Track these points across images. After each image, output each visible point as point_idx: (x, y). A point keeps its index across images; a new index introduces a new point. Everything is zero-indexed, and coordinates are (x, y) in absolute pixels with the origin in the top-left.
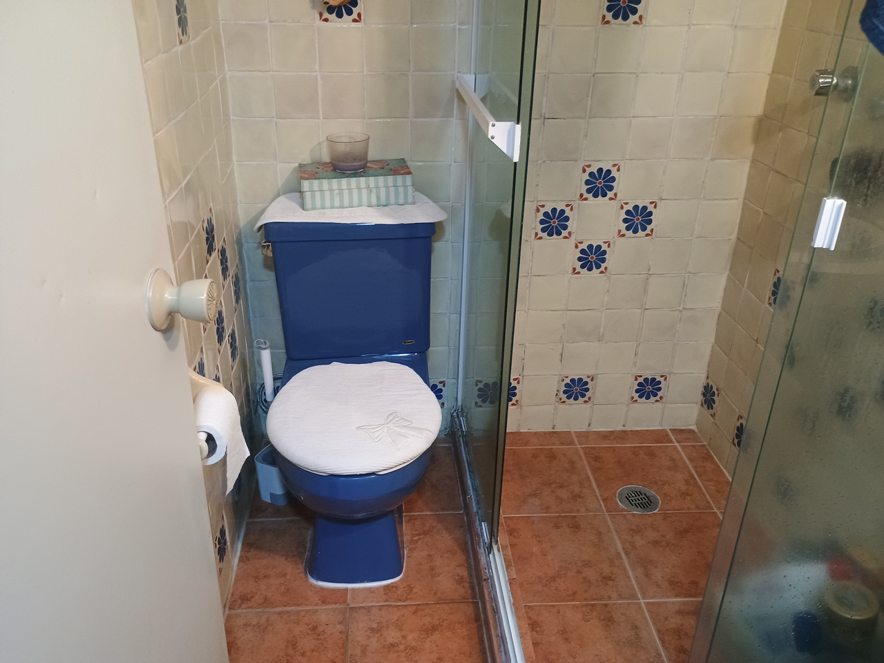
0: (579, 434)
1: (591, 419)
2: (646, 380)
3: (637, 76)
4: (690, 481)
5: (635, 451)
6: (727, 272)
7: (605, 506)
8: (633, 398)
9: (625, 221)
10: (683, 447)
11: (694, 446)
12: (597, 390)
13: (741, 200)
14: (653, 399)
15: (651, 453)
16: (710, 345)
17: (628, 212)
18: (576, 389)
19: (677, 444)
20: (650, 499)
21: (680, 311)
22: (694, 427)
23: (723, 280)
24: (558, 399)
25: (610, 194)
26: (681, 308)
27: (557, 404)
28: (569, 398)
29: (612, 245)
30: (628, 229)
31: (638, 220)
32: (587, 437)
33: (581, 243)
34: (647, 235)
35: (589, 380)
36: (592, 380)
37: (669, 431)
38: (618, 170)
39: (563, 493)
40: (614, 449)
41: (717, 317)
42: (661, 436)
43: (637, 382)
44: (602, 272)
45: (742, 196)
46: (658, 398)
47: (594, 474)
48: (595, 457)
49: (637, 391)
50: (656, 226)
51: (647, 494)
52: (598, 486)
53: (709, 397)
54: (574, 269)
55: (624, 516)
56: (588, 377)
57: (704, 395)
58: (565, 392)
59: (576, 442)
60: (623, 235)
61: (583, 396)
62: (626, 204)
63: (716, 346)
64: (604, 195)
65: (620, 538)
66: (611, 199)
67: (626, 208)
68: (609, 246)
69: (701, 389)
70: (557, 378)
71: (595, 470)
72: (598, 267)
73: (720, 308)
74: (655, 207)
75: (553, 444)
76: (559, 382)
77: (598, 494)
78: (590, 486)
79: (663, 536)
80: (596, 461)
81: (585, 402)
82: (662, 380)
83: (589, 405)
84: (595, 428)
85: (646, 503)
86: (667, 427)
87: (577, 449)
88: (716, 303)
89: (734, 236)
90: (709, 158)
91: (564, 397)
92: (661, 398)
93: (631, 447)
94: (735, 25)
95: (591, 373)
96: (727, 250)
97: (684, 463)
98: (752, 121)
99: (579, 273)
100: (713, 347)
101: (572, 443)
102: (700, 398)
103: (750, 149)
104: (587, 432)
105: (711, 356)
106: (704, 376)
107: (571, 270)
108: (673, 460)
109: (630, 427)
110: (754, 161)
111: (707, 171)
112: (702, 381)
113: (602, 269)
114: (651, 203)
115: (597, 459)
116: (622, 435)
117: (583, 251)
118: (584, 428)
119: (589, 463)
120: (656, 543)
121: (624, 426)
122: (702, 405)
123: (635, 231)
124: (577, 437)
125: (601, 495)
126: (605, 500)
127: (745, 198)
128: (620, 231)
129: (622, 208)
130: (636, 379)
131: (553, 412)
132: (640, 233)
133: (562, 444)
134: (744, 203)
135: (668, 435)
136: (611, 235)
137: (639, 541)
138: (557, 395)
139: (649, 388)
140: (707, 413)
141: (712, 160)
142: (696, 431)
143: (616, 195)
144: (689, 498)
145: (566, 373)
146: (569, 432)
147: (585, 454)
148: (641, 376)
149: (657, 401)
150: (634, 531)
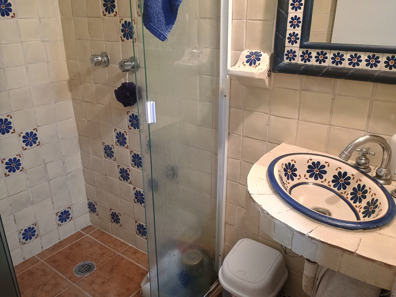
0: (39, 255)
1: (42, 245)
2: (62, 213)
3: (4, 70)
4: (101, 247)
5: (71, 248)
6: (80, 151)
7: (72, 281)
8: (58, 224)
9: (24, 142)
10: (91, 235)
11: (95, 232)
12: (40, 230)
13: (74, 118)
14: (68, 220)
15: (78, 245)
16: (84, 185)
17: (24, 137)
18: (29, 234)
19: (87, 235)
20: (90, 265)
21: (66, 175)
22: (90, 224)
23: (79, 155)
24: (21, 243)
25: (11, 131)
26: (66, 174)
27: (21, 246)
28: (26, 240)
29: (21, 156)
30: (27, 145)
31: (30, 139)
32: (44, 254)
33: (4, 159)
34: (38, 145)
35: (34, 226)
36: (35, 225)
37: (81, 231)
38: (11, 118)
39: (48, 288)
40: (60, 253)
41: (82, 172)
42: (78, 235)
43: (58, 216)
44: (21, 171)
45: (74, 116)
46: (70, 219)
47: (57, 270)
48: (53, 261)
49: (59, 220)
50: (41, 140)
51: (87, 264)
52: (63, 274)
53: (92, 207)
54: (6, 174)
55: (83, 280)
56: (33, 225)
57: (89, 208)
58: (23, 238)
59: (40, 259)
60: (26, 149)
61: (34, 235)
62: (22, 133)
63: (87, 184)
64: (8, 132)
65: (87, 291)
66: (12, 133)
67: (22, 135)
68: (20, 156)
69: (87, 206)
70: (17, 233)
71: (57, 268)
72: (18, 169)
73: (82, 167)
74: (37, 131)
75: (28, 267)
76: (18, 235)
77: (64, 277)
78: (59, 276)
79: (104, 278)
80: (55, 263)
81: (36, 238)
82: (69, 209)
83: (38, 238)
84: (45, 248)
85: (89, 268)
86: (79, 230)
87: (42, 263)
88: (80, 166)
89: (77, 134)
90: (54, 102)
91: (24, 241)
92: (71, 218)
93: (68, 247)
94: (43, 40)
95: (33, 222)
96: (76, 141)
97: (95, 241)
98: (66, 82)
99: (9, 175)
100: (85, 185)
101: (38, 261)
102: (88, 210)
103: (69, 95)
104: (42, 252)
105: (86, 190)
106: (86, 199)
107: (4, 175)
108: (90, 242)
109: (63, 238)
110: (73, 99)
111: (54, 108)
112: (87, 202)
113: (21, 169)
114: (34, 129)
115: (54, 262)
116: (61, 244)
117: (7, 164)
118: (40, 251)
119: (52, 266)
120: (103, 283)
121: (59, 239)
122: (90, 212)
123: (31, 145)
124: (39, 257)
125: (67, 277)
126: (70, 278)
127: (75, 116)
128: (23, 148)
129: (20, 136)
130: (57, 215)
131: (21, 251)
132: (34, 145)
133: (33, 264)
134: (76, 118)
135: (81, 233)
136: (19, 151)
137: (95, 287)
138: (20, 241)
139: (64, 216)
140: (94, 215)
141: (55, 103)
142: (92, 225)
143: (14, 130)
144: (105, 255)
145: (21, 228)
146: (34, 256)
147: (48, 262)
148: (59, 212)
149: (70, 220)
150: (91, 284)
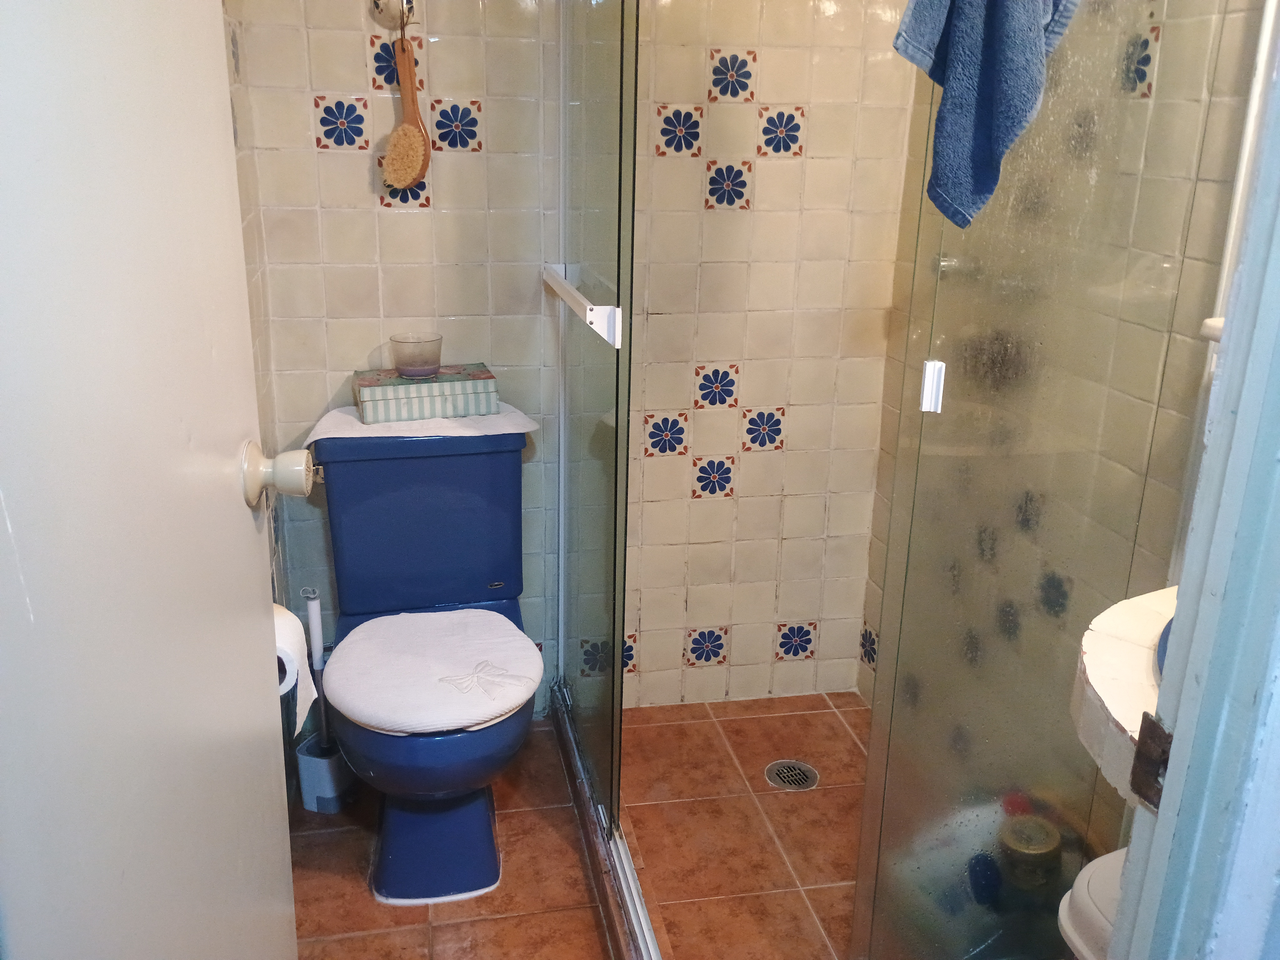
0: (715, 706)
1: (727, 685)
2: (791, 629)
3: (749, 265)
4: (854, 751)
5: (785, 721)
6: (874, 490)
7: (751, 786)
8: (777, 654)
9: (749, 431)
10: (844, 713)
11: (857, 711)
12: (732, 646)
13: (880, 403)
14: (802, 655)
15: (805, 723)
16: (864, 582)
17: (752, 421)
18: (707, 646)
19: (835, 710)
20: (807, 774)
21: (825, 540)
22: (855, 690)
23: (869, 501)
24: (686, 661)
25: (730, 400)
26: (824, 536)
27: (684, 667)
28: (698, 658)
29: (736, 462)
30: (753, 441)
31: (765, 429)
32: (725, 708)
33: (700, 459)
34: (777, 448)
35: (722, 633)
36: (726, 633)
37: (826, 697)
38: (737, 372)
39: (698, 775)
40: (759, 720)
41: (868, 546)
42: (816, 702)
43: (781, 633)
44: (727, 495)
45: (881, 400)
46: (808, 653)
47: (735, 750)
48: (736, 732)
49: (782, 645)
50: (787, 437)
51: (802, 769)
52: (742, 763)
53: (869, 647)
54: (694, 492)
55: (776, 796)
56: (721, 629)
57: (863, 645)
58: (693, 651)
59: (712, 715)
60: (749, 449)
61: (716, 655)
62: (749, 411)
63: (870, 581)
64: (723, 401)
65: (771, 820)
66: (731, 406)
67: (750, 416)
68: (733, 462)
69: (859, 639)
70: (683, 633)
71: (737, 746)
72: (722, 488)
73: (870, 534)
74: (783, 414)
75: (683, 719)
76: (685, 638)
77: (742, 772)
78: (732, 765)
79: (824, 814)
80: (737, 735)
81: (719, 662)
82: (811, 628)
83: (725, 666)
84: (735, 697)
85: (801, 779)
86: (822, 691)
87: (713, 724)
88: (866, 530)
89: (877, 447)
90: (839, 356)
91: (692, 657)
92: (812, 652)
93: (781, 717)
94: (851, 208)
95: (724, 623)
96: (871, 462)
97: (846, 731)
98: (882, 312)
99: (700, 496)
100: (867, 583)
101: (706, 716)
102: (859, 650)
103: (883, 345)
104: (724, 703)
105: (866, 595)
106: (861, 621)
107: (690, 494)
108: (832, 728)
109: (779, 693)
110: (889, 359)
111: (837, 371)
112: (859, 629)
113: (727, 490)
114: (778, 409)
115: (738, 732)
116: (770, 704)
117: (702, 470)
118: (721, 699)
119: (729, 738)
120: (814, 823)
121: (770, 692)
122: (862, 659)
123: (762, 444)
124: (713, 709)
125: (746, 774)
126: (751, 779)
127: (883, 402)
128: (744, 444)
129: (745, 416)
130: (780, 630)
131: (680, 678)
132: (769, 446)
133: (694, 718)
134: (884, 407)
135: (824, 700)
136: (734, 449)
137: (794, 821)
138: (684, 654)
139: (796, 641)
140: (867, 667)
141: (842, 358)
142: (859, 693)
143: (736, 401)
144: (852, 770)
145: (694, 627)
146: (703, 704)
147: (724, 728)
148: (785, 625)
149: (807, 657)
150: (788, 811)
